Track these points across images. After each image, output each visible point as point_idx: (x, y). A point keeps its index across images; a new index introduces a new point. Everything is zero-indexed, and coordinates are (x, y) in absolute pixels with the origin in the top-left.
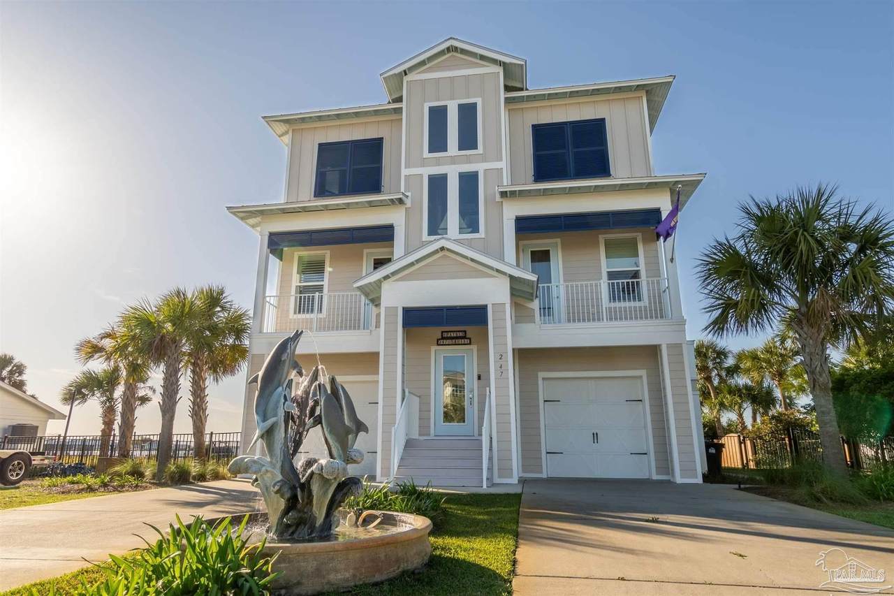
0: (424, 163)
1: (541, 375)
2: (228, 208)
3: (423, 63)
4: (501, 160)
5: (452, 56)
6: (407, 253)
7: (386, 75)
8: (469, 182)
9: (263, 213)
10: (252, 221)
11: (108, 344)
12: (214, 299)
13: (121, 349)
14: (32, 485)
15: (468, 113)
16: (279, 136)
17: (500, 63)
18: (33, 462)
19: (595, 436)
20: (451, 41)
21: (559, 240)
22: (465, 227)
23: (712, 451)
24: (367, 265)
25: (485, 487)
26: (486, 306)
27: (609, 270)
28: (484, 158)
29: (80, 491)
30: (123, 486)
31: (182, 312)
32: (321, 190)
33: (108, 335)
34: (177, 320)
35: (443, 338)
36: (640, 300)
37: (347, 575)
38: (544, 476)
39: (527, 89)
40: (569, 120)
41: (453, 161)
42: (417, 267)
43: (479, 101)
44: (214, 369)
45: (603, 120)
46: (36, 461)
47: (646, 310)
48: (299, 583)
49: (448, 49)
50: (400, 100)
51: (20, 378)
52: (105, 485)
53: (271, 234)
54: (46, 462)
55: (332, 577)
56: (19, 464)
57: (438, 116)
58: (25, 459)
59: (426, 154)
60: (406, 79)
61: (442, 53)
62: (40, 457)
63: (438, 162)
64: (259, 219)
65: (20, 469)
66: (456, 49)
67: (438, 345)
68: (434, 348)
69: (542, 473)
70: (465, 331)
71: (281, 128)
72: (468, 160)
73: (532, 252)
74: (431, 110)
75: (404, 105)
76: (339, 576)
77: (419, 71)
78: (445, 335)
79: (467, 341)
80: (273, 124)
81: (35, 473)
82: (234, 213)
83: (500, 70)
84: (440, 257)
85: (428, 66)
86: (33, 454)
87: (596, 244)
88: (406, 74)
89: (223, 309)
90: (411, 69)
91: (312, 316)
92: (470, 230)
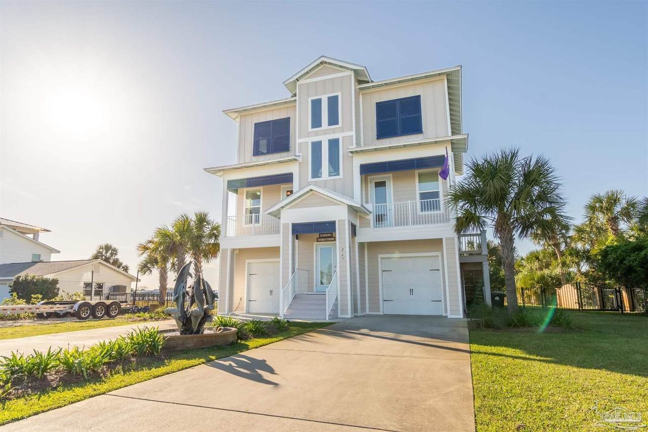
0: (308, 135)
1: (380, 256)
2: (205, 169)
3: (307, 73)
4: (352, 130)
5: (324, 66)
6: (300, 189)
7: (286, 83)
8: (334, 144)
9: (224, 170)
10: (219, 174)
11: (152, 246)
12: (202, 220)
13: (156, 249)
14: (122, 318)
15: (333, 101)
16: (234, 119)
17: (352, 70)
18: (122, 306)
19: (411, 291)
20: (322, 58)
21: (391, 175)
22: (333, 171)
23: (497, 298)
24: (283, 194)
25: (327, 319)
26: (335, 221)
27: (420, 192)
28: (342, 130)
29: (141, 320)
30: (159, 318)
31: (184, 229)
32: (257, 152)
33: (150, 242)
34: (182, 233)
35: (320, 238)
36: (440, 210)
37: (192, 345)
38: (381, 313)
39: (372, 82)
40: (398, 98)
41: (325, 132)
42: (299, 200)
43: (339, 94)
44: (206, 256)
45: (419, 97)
46: (123, 306)
47: (443, 216)
48: (177, 347)
49: (321, 63)
50: (295, 95)
51: (116, 257)
52: (151, 318)
53: (229, 182)
54: (128, 306)
55: (187, 345)
56: (115, 307)
57: (317, 104)
58: (117, 305)
59: (310, 129)
60: (298, 83)
61: (318, 66)
62: (125, 304)
63: (316, 134)
64: (222, 173)
65: (116, 310)
66: (326, 63)
67: (317, 241)
68: (315, 243)
69: (380, 312)
70: (332, 233)
71: (234, 115)
72: (334, 131)
73: (375, 183)
74: (313, 101)
75: (297, 98)
76: (190, 345)
77: (306, 77)
78: (321, 235)
79: (333, 239)
80: (230, 114)
81: (123, 312)
82: (209, 172)
83: (352, 73)
84: (311, 195)
85: (309, 75)
86: (121, 302)
87: (414, 176)
88: (298, 80)
89: (208, 224)
90: (301, 77)
91: (251, 225)
92: (335, 173)
